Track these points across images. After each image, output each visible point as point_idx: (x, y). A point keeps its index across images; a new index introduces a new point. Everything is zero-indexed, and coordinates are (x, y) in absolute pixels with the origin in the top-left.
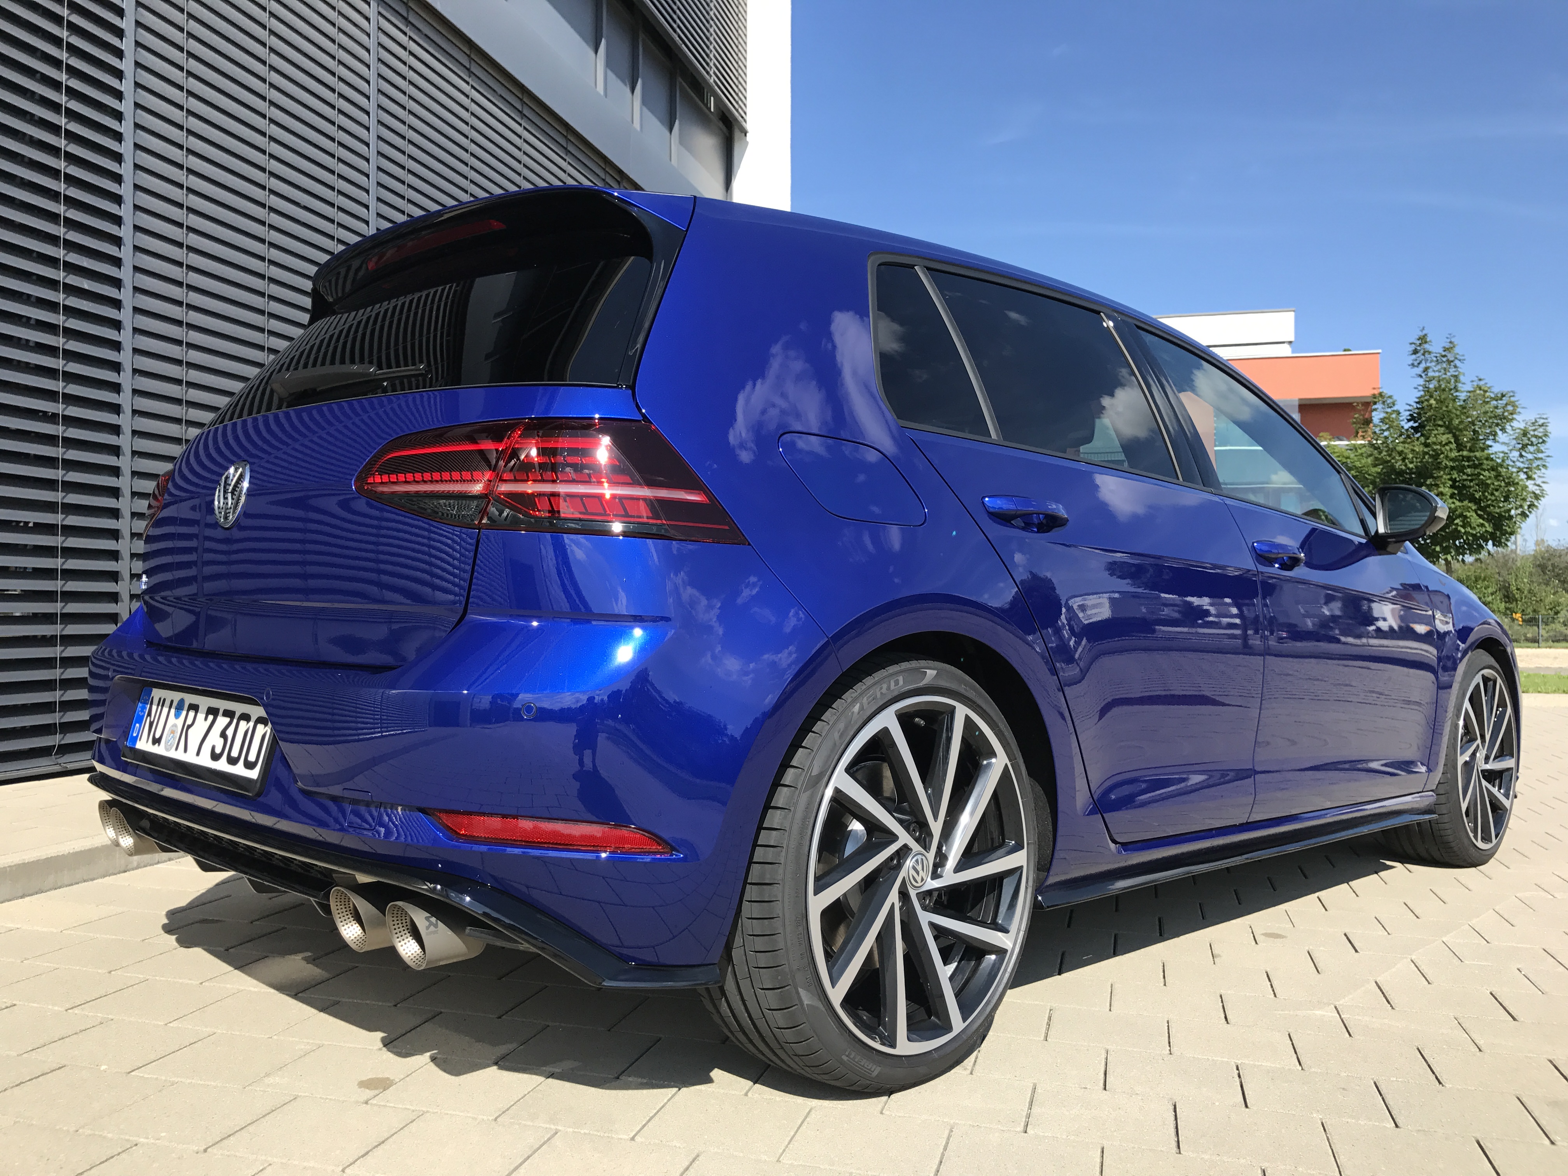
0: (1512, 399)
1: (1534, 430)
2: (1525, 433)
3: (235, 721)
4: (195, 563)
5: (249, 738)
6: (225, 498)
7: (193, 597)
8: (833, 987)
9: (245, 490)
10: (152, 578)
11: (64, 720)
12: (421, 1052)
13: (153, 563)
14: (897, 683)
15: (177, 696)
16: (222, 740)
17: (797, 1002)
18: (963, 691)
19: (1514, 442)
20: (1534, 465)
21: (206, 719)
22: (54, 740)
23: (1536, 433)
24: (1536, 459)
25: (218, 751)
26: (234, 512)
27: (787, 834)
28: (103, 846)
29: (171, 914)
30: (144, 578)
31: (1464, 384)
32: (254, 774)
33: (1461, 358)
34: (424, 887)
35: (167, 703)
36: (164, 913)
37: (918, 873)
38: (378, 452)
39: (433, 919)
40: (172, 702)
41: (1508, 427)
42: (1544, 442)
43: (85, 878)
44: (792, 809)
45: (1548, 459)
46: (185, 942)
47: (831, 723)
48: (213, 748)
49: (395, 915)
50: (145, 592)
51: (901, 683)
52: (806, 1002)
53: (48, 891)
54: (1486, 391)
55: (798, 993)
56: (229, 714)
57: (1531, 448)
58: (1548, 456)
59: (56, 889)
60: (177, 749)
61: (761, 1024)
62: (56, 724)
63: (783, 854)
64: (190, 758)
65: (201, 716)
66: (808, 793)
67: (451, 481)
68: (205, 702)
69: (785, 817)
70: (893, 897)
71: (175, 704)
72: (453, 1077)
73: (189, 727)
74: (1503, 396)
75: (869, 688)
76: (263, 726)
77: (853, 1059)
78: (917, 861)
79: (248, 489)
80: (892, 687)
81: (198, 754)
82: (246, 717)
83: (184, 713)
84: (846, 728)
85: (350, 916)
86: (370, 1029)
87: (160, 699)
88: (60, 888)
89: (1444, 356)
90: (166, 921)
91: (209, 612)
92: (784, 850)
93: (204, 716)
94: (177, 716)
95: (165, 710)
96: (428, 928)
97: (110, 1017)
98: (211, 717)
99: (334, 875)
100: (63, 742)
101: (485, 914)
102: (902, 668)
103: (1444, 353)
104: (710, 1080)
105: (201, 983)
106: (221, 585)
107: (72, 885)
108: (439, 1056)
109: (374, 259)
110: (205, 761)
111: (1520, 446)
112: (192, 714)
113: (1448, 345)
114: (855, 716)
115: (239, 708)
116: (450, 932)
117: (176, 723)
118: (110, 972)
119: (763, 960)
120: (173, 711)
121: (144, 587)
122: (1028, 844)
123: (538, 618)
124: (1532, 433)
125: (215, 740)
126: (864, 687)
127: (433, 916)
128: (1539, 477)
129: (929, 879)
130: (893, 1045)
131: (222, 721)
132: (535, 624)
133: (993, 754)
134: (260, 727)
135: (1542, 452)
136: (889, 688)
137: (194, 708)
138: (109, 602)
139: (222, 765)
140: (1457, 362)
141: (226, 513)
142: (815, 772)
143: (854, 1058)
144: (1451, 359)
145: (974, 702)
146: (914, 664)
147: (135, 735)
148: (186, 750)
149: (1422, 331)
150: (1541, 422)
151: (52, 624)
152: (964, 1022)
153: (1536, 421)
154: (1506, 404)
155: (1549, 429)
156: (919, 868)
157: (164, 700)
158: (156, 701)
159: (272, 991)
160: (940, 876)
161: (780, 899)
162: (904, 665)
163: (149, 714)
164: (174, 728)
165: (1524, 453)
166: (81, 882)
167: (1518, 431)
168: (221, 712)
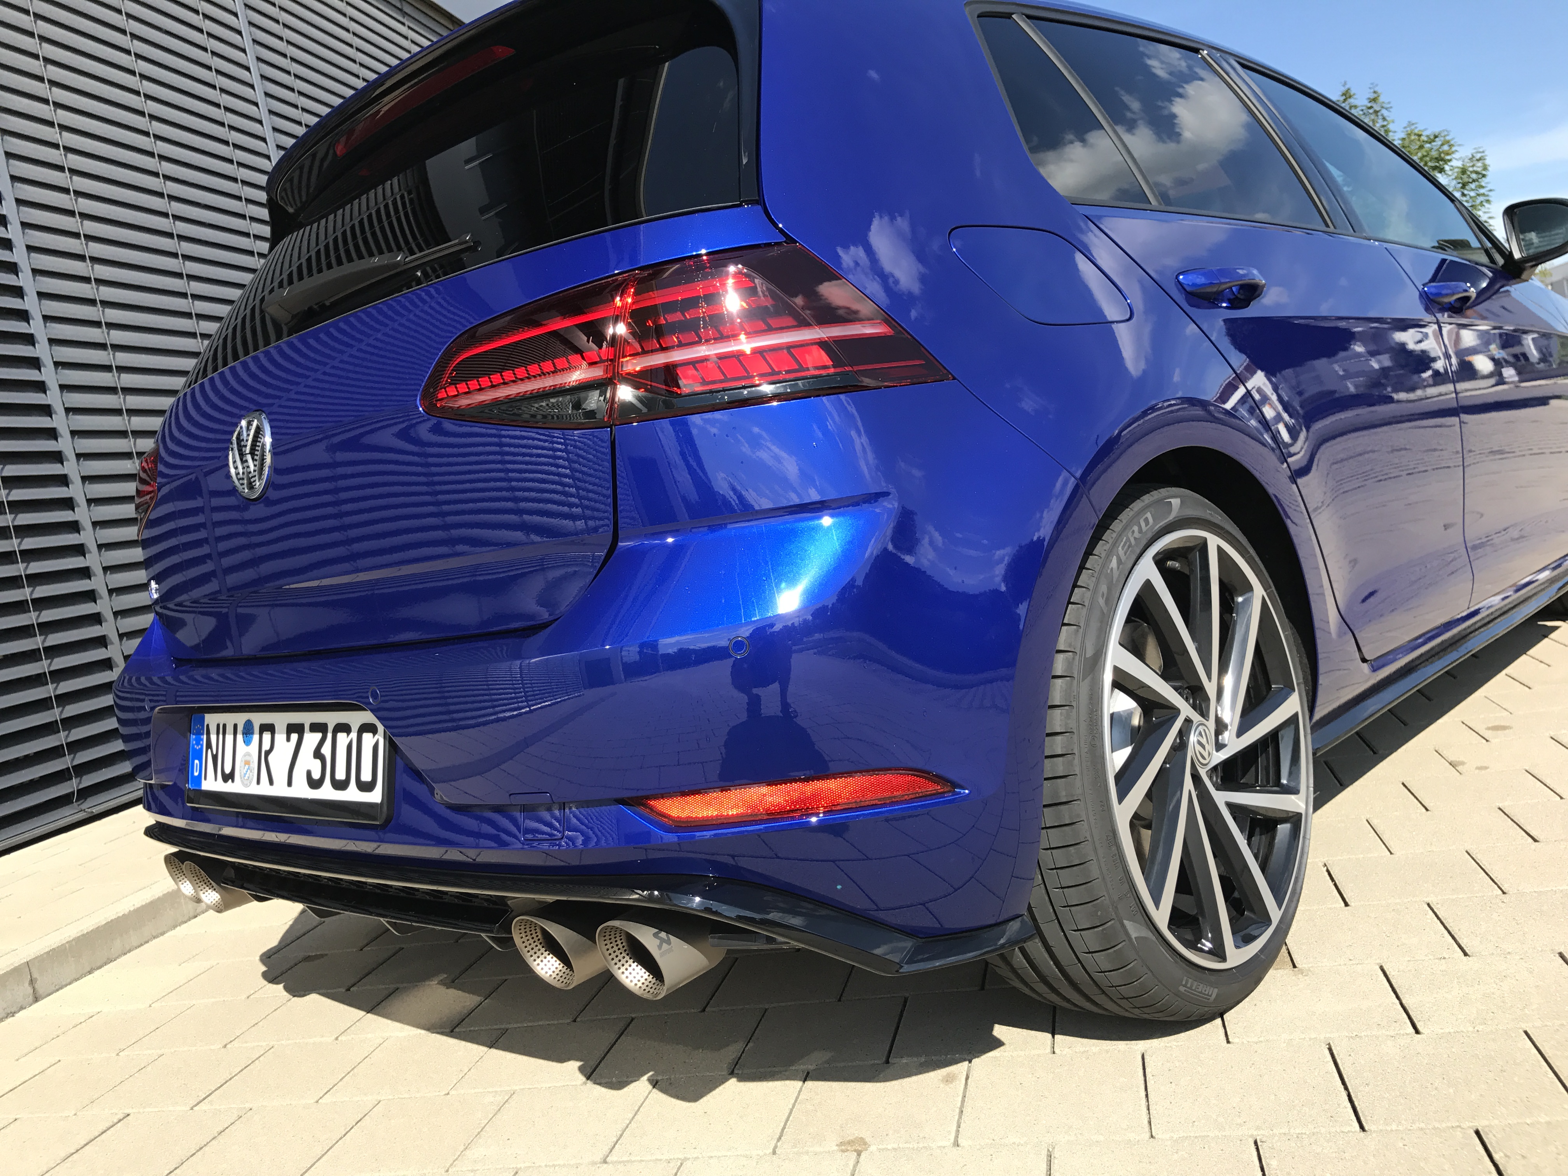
0: (1448, 138)
1: (1473, 166)
2: (1464, 171)
3: (330, 735)
4: (209, 556)
5: (354, 753)
6: (244, 461)
7: (213, 596)
8: (1158, 909)
9: (268, 447)
10: (163, 584)
11: (76, 763)
12: (637, 1077)
13: (159, 567)
14: (1146, 521)
15: (240, 718)
16: (318, 762)
17: (1125, 938)
18: (1209, 517)
19: (1454, 182)
20: (1478, 202)
21: (288, 739)
22: (72, 785)
23: (1475, 169)
24: (1478, 195)
25: (316, 775)
26: (260, 479)
27: (1075, 737)
28: (164, 895)
29: (267, 957)
30: (153, 585)
31: (1395, 132)
32: (376, 796)
33: (1388, 106)
34: (635, 896)
35: (230, 729)
36: (258, 958)
37: (1203, 747)
38: (441, 358)
39: (663, 935)
40: (235, 726)
41: (1447, 168)
42: (1484, 176)
43: (154, 934)
44: (1074, 704)
45: (1490, 193)
46: (297, 990)
47: (1091, 588)
48: (309, 773)
49: (607, 937)
50: (156, 602)
51: (1151, 520)
52: (1134, 935)
53: (118, 957)
54: (1420, 136)
55: (1123, 925)
56: (316, 727)
57: (1473, 186)
58: (1490, 190)
59: (125, 954)
60: (258, 782)
61: (1076, 972)
62: (68, 769)
63: (1076, 761)
64: (280, 790)
65: (280, 737)
66: (1087, 681)
67: (543, 374)
68: (281, 720)
69: (1068, 717)
70: (1188, 784)
71: (240, 728)
72: (691, 1104)
73: (268, 753)
74: (1436, 137)
75: (1120, 535)
76: (371, 735)
77: (1191, 988)
78: (1200, 734)
79: (273, 445)
80: (1144, 528)
81: (290, 784)
82: (344, 728)
83: (256, 737)
84: (1109, 589)
85: (540, 947)
86: (561, 1060)
87: (218, 726)
88: (130, 951)
89: (1371, 108)
90: (264, 969)
91: (240, 610)
92: (1077, 757)
93: (285, 736)
94: (247, 742)
95: (229, 738)
96: (660, 947)
97: (248, 1106)
98: (294, 737)
99: (509, 902)
100: (81, 787)
101: (740, 918)
102: (1147, 502)
103: (1369, 105)
104: (998, 1044)
105: (337, 1039)
106: (249, 574)
107: (142, 945)
108: (659, 1078)
109: (343, 140)
110: (301, 790)
111: (1460, 185)
112: (267, 736)
113: (1372, 96)
114: (1116, 573)
115: (331, 718)
116: (686, 946)
117: (248, 751)
118: (225, 1046)
119: (1073, 896)
120: (240, 737)
121: (155, 596)
122: (1298, 684)
123: (671, 533)
124: (1471, 169)
125: (308, 763)
126: (1114, 535)
127: (661, 930)
128: (1485, 212)
129: (1214, 752)
130: (1223, 959)
131: (311, 739)
132: (670, 540)
133: (1249, 588)
134: (367, 738)
135: (1483, 187)
136: (1140, 531)
137: (269, 728)
138: (93, 625)
139: (327, 793)
140: (1384, 112)
141: (249, 479)
142: (1090, 653)
143: (1192, 986)
144: (1378, 109)
145: (1222, 528)
146: (1155, 495)
147: (196, 774)
148: (271, 782)
149: (1344, 86)
150: (1478, 156)
151: (37, 661)
152: (1280, 909)
153: (1473, 156)
154: (1442, 145)
155: (1487, 162)
156: (1204, 741)
157: (224, 726)
158: (213, 729)
159: (423, 1032)
160: (1224, 746)
161: (1084, 818)
162: (1147, 499)
163: (209, 746)
164: (247, 758)
165: (1466, 192)
166: (151, 940)
167: (1456, 170)
168: (307, 728)
